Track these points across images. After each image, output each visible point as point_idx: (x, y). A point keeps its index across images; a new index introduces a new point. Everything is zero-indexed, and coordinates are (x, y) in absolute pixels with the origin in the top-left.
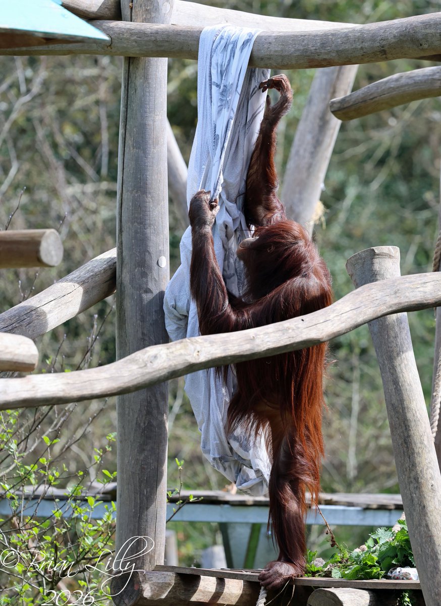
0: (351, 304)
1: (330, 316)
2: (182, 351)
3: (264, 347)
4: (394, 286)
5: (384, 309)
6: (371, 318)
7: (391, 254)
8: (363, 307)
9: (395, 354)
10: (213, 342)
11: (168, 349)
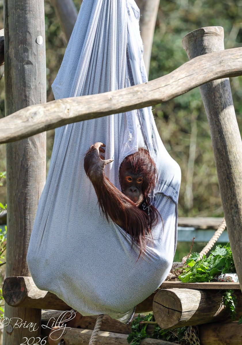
0: (186, 72)
1: (169, 81)
2: (56, 109)
3: (119, 106)
4: (219, 57)
5: (211, 76)
6: (201, 83)
7: (217, 33)
8: (195, 74)
9: (220, 110)
10: (80, 102)
11: (45, 107)
